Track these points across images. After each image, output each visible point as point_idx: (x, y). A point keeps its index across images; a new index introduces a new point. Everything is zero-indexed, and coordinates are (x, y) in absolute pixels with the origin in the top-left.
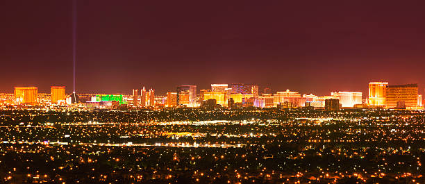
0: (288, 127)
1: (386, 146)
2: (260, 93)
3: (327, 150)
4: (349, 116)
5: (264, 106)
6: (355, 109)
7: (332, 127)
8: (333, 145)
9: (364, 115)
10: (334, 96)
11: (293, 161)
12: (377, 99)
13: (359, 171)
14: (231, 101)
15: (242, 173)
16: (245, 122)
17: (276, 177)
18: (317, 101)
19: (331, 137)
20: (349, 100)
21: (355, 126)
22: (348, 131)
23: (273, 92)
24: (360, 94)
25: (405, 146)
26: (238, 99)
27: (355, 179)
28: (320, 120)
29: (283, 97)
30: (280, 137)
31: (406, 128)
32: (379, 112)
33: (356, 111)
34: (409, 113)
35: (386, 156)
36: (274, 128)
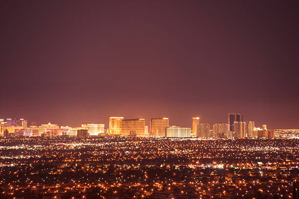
0: (49, 150)
1: (122, 164)
2: (29, 125)
3: (79, 167)
4: (95, 142)
5: (31, 135)
6: (99, 137)
7: (82, 150)
8: (83, 163)
9: (106, 141)
10: (84, 127)
11: (53, 176)
12: (115, 129)
13: (102, 182)
14: (6, 132)
15: (14, 185)
16: (17, 147)
17: (40, 188)
18: (71, 131)
19: (82, 157)
20: (95, 130)
21: (100, 149)
22: (95, 153)
23: (38, 125)
24: (103, 126)
25: (136, 163)
26: (11, 130)
27: (99, 188)
28: (73, 145)
29: (46, 129)
30: (44, 158)
31: (136, 150)
32: (117, 139)
33: (100, 139)
34: (138, 139)
35: (122, 171)
36: (39, 152)
